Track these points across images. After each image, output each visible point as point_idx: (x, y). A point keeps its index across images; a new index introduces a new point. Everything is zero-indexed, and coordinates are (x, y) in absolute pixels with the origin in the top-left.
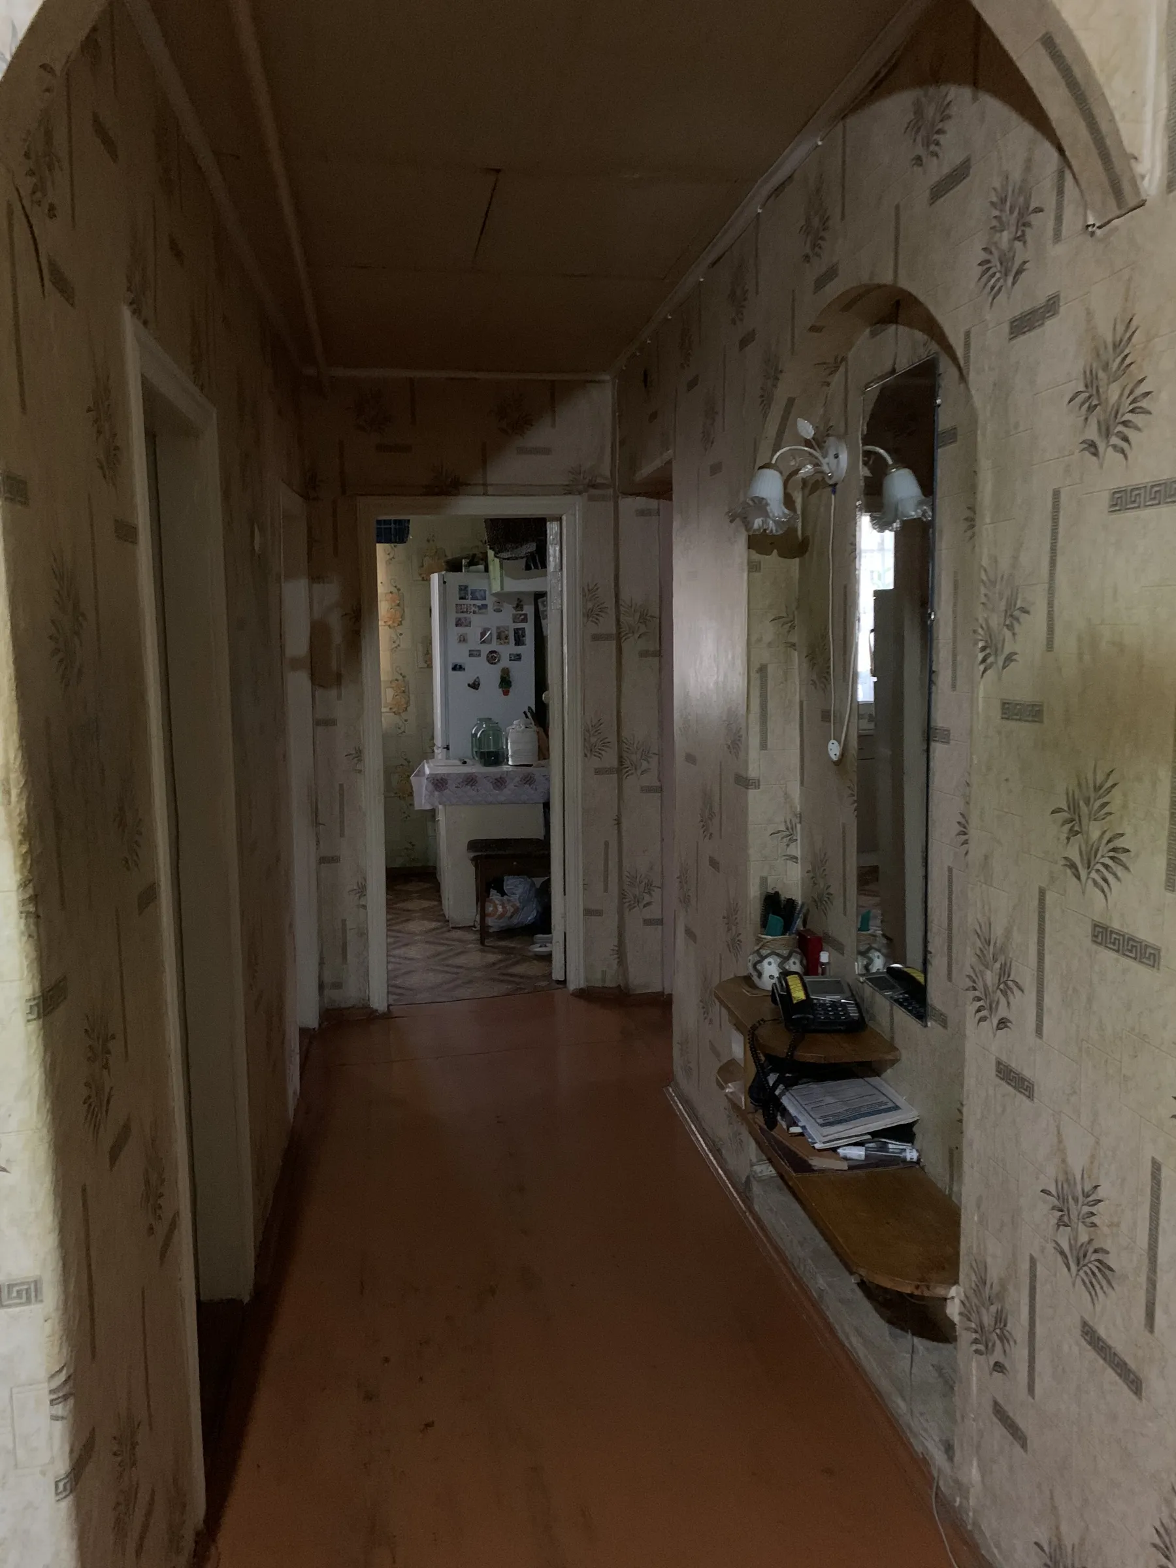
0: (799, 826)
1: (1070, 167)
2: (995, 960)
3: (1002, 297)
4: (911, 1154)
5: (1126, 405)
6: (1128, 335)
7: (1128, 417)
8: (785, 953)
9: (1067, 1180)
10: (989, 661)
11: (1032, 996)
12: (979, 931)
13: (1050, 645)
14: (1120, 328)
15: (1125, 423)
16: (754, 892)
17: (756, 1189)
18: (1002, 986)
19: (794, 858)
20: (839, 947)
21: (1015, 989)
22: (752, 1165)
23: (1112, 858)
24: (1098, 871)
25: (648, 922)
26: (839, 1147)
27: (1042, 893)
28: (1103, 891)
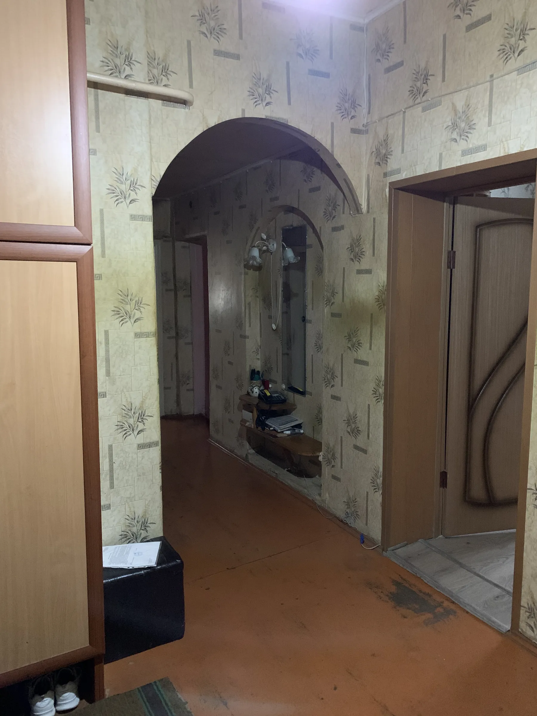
0: (260, 349)
1: (346, 199)
2: (330, 372)
3: (329, 222)
4: (302, 431)
5: (359, 253)
6: (360, 238)
7: (360, 255)
8: (259, 385)
9: (350, 416)
10: (328, 304)
11: (340, 378)
12: (326, 366)
13: (343, 301)
14: (358, 237)
15: (359, 256)
16: (248, 369)
17: (250, 457)
18: (332, 378)
19: (258, 359)
20: (275, 382)
21: (335, 377)
22: (248, 450)
23: (358, 345)
24: (355, 348)
25: (188, 390)
26: (283, 431)
27: (342, 355)
28: (356, 352)
